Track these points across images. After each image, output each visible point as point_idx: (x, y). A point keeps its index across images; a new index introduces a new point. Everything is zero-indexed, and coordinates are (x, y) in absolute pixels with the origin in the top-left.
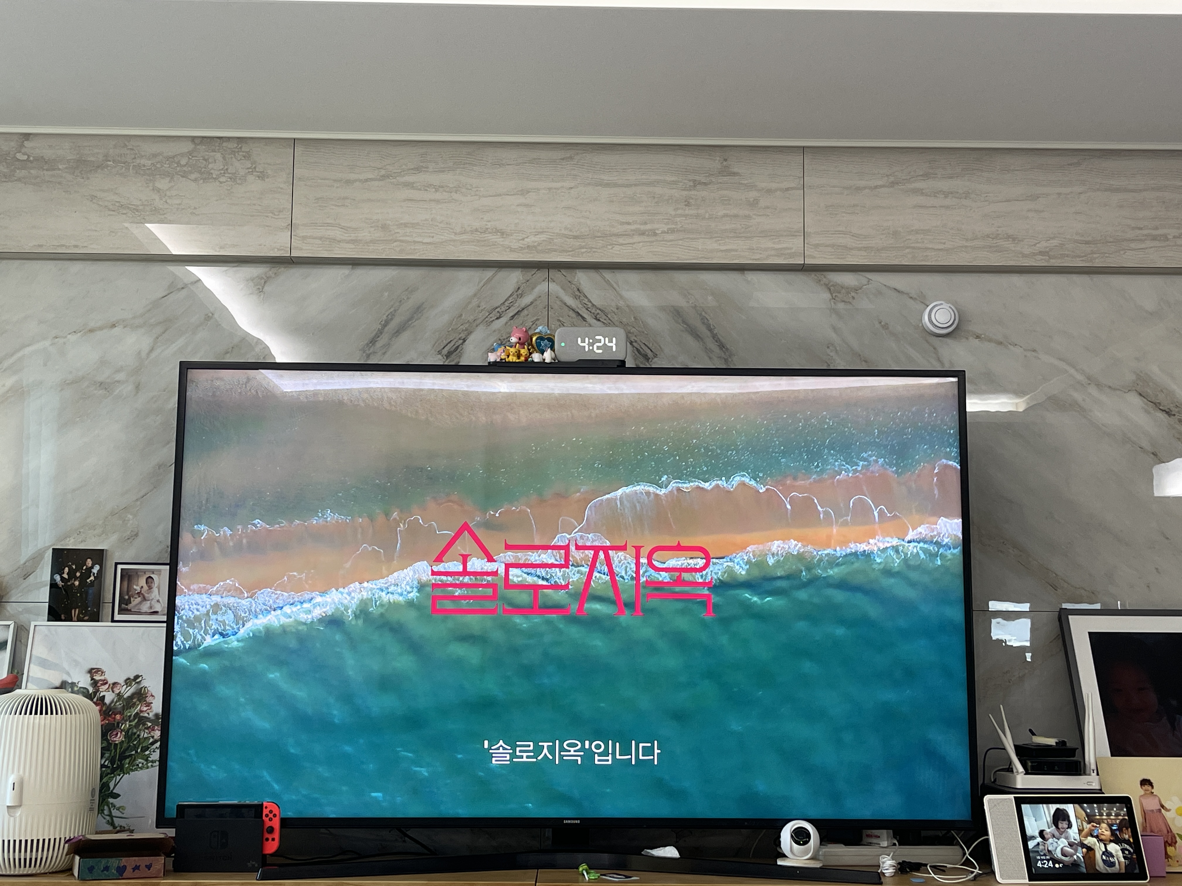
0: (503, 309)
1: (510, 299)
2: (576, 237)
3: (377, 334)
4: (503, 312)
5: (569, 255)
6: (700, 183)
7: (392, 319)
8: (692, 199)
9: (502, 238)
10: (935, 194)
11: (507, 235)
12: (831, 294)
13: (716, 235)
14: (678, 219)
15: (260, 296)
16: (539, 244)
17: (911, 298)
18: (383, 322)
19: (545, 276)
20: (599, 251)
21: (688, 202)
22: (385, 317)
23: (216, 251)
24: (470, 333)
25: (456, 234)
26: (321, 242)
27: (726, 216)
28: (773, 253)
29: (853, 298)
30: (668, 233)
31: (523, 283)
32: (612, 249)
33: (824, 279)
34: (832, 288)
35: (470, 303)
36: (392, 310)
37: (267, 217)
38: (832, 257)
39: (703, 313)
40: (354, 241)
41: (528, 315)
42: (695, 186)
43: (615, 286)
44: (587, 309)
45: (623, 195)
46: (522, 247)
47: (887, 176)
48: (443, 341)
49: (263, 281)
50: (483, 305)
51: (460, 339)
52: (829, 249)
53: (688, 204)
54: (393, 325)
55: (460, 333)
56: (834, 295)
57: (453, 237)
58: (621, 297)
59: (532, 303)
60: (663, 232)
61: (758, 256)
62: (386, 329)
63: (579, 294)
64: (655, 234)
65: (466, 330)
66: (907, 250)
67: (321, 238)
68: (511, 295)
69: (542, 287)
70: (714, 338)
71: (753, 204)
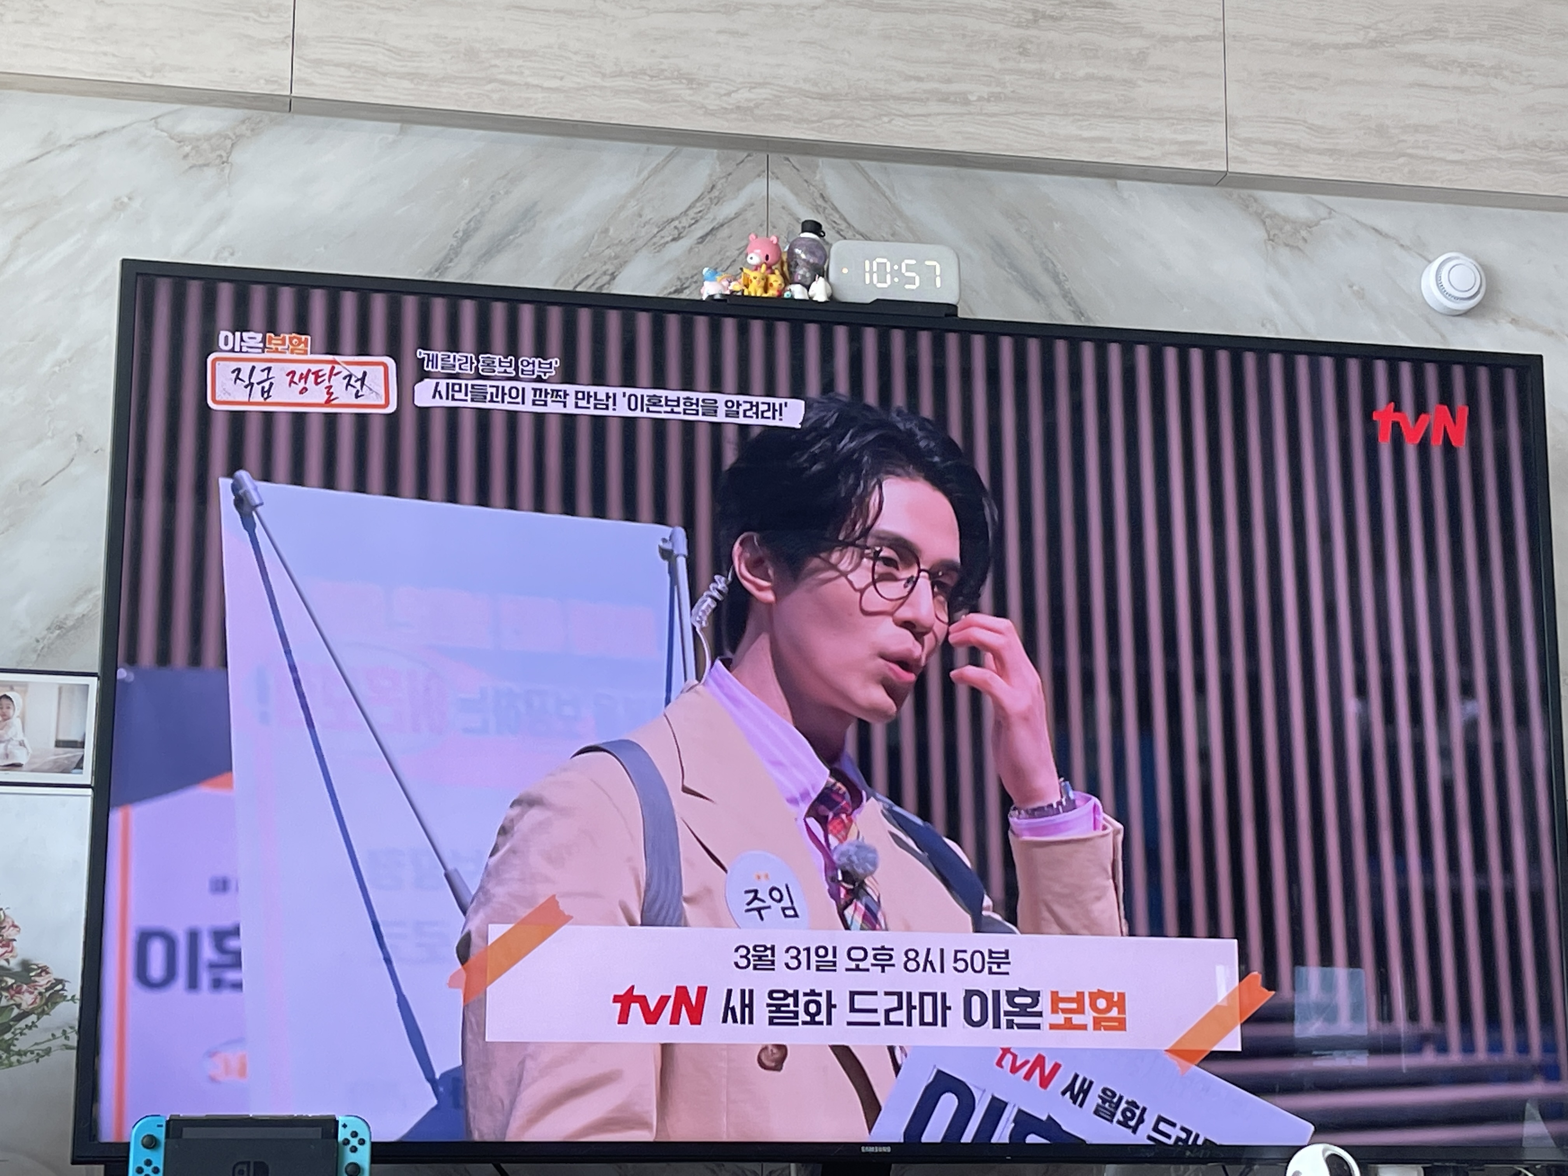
0: (685, 222)
1: (698, 204)
2: (823, 97)
3: (448, 254)
4: (684, 228)
5: (813, 129)
6: (1044, 16)
7: (476, 229)
8: (1032, 42)
9: (691, 89)
10: (1446, 64)
11: (699, 84)
12: (1268, 232)
13: (1072, 111)
14: (1007, 78)
15: (223, 170)
16: (757, 106)
17: (1402, 246)
18: (460, 234)
19: (761, 168)
20: (867, 125)
21: (1025, 49)
22: (462, 225)
23: (145, 76)
24: (623, 264)
25: (604, 75)
26: (349, 74)
27: (1089, 77)
28: (1174, 148)
29: (1305, 240)
30: (989, 100)
31: (720, 178)
32: (890, 122)
33: (1254, 205)
34: (1268, 221)
35: (622, 207)
36: (478, 211)
37: (247, 18)
38: (1276, 162)
39: (1045, 251)
40: (412, 76)
41: (730, 237)
42: (1036, 21)
43: (888, 193)
44: (838, 232)
45: (908, 28)
46: (726, 109)
47: (1365, 27)
48: (572, 276)
49: (229, 143)
50: (648, 214)
51: (605, 273)
52: (1271, 149)
53: (1024, 52)
54: (478, 241)
55: (605, 263)
56: (1272, 233)
57: (598, 80)
58: (900, 214)
59: (737, 215)
60: (980, 99)
61: (1146, 153)
62: (466, 248)
63: (823, 204)
64: (967, 102)
65: (616, 257)
66: (1402, 160)
67: (349, 66)
68: (699, 199)
69: (758, 187)
70: (1065, 297)
71: (1139, 60)
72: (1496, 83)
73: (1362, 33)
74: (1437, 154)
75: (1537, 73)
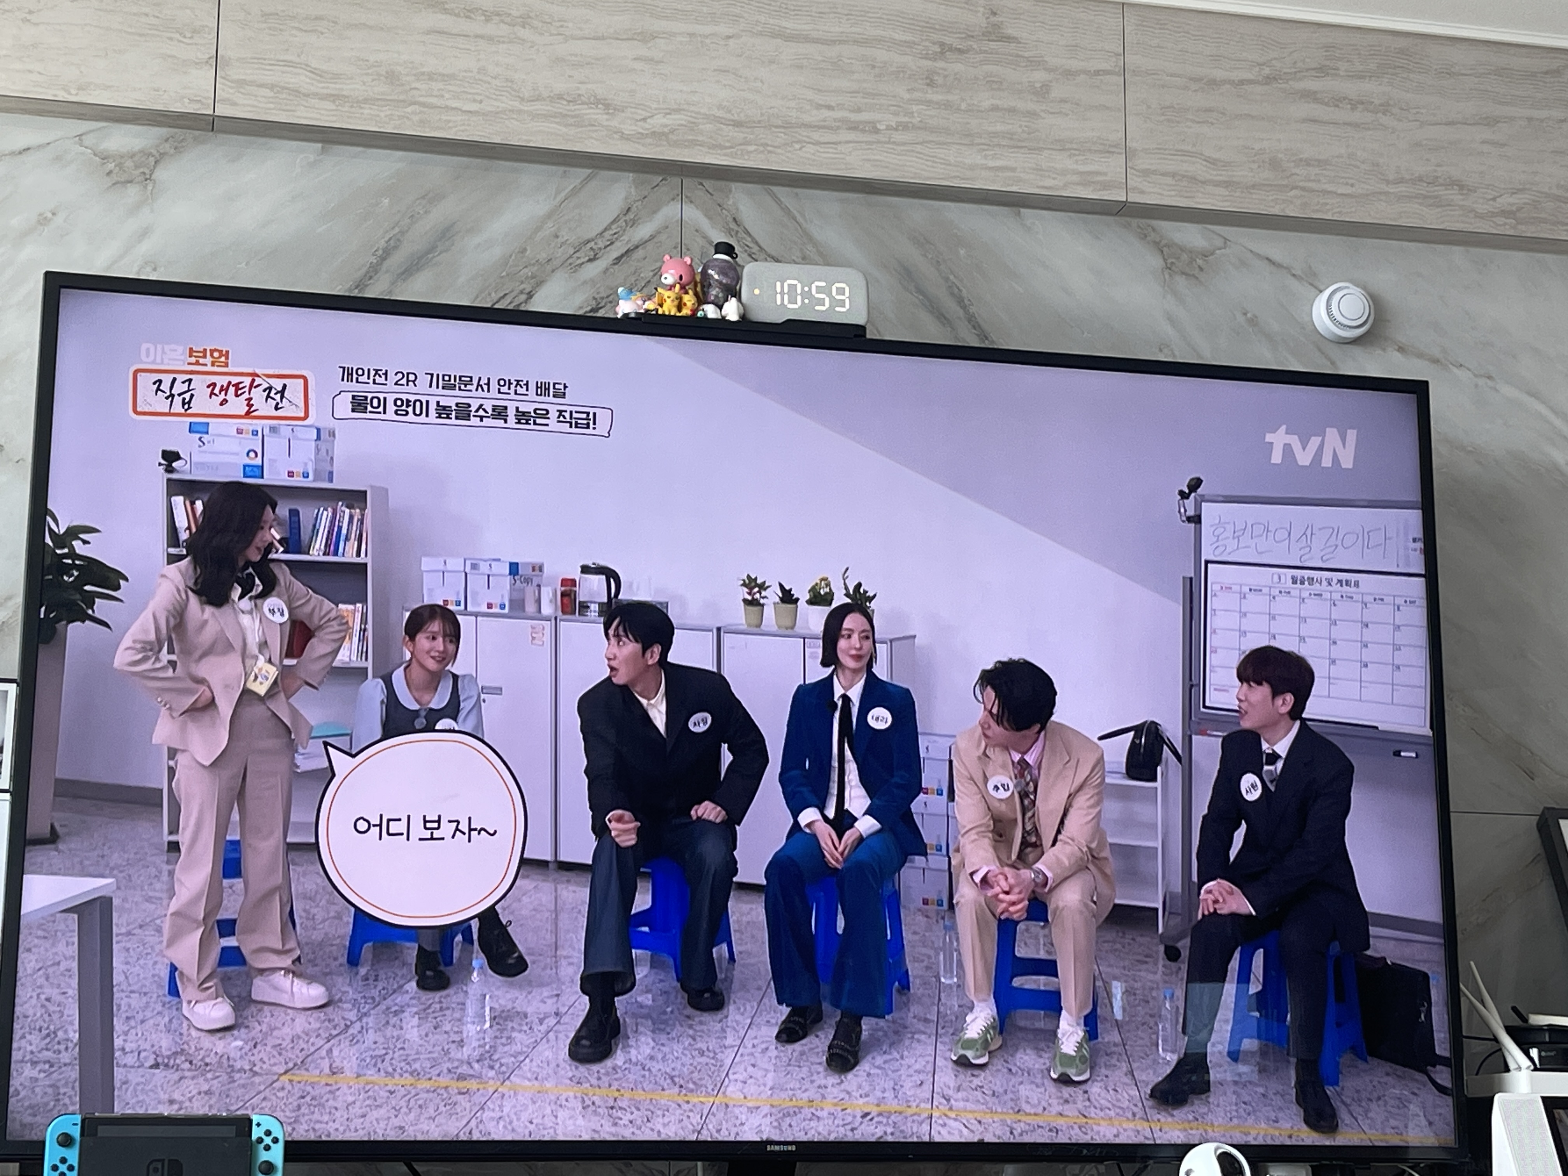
0: (601, 245)
1: (613, 227)
2: (738, 124)
3: (367, 272)
4: (600, 249)
5: (725, 155)
6: (951, 49)
7: (396, 247)
8: (939, 74)
9: (608, 114)
10: (1337, 101)
11: (615, 109)
12: (1165, 260)
13: (978, 141)
14: (915, 108)
15: (145, 187)
16: (672, 132)
17: (1294, 275)
18: (380, 252)
19: (675, 192)
20: (779, 151)
21: (932, 80)
22: (382, 243)
23: (70, 94)
24: (540, 284)
25: (522, 99)
26: (272, 94)
27: (995, 108)
28: (1075, 178)
29: (1201, 269)
30: (896, 129)
31: (635, 201)
32: (800, 149)
33: (1153, 234)
34: (1165, 250)
35: (538, 229)
36: (397, 230)
37: (171, 39)
38: (1173, 193)
39: (952, 277)
40: (334, 98)
41: (645, 258)
42: (942, 53)
43: (799, 218)
44: (750, 255)
45: (820, 58)
46: (642, 134)
47: (1259, 64)
48: (490, 294)
49: (152, 160)
50: (565, 235)
51: (522, 292)
52: (1169, 180)
53: (931, 83)
54: (396, 260)
55: (522, 282)
56: (1169, 261)
57: (516, 104)
58: (811, 239)
59: (652, 237)
60: (889, 128)
61: (1049, 182)
62: (386, 264)
63: (736, 228)
64: (877, 131)
65: (533, 277)
66: (1294, 192)
67: (272, 87)
68: (614, 221)
69: (670, 211)
70: (969, 321)
71: (1042, 92)
72: (1384, 120)
73: (1257, 69)
74: (1330, 187)
75: (1423, 111)
